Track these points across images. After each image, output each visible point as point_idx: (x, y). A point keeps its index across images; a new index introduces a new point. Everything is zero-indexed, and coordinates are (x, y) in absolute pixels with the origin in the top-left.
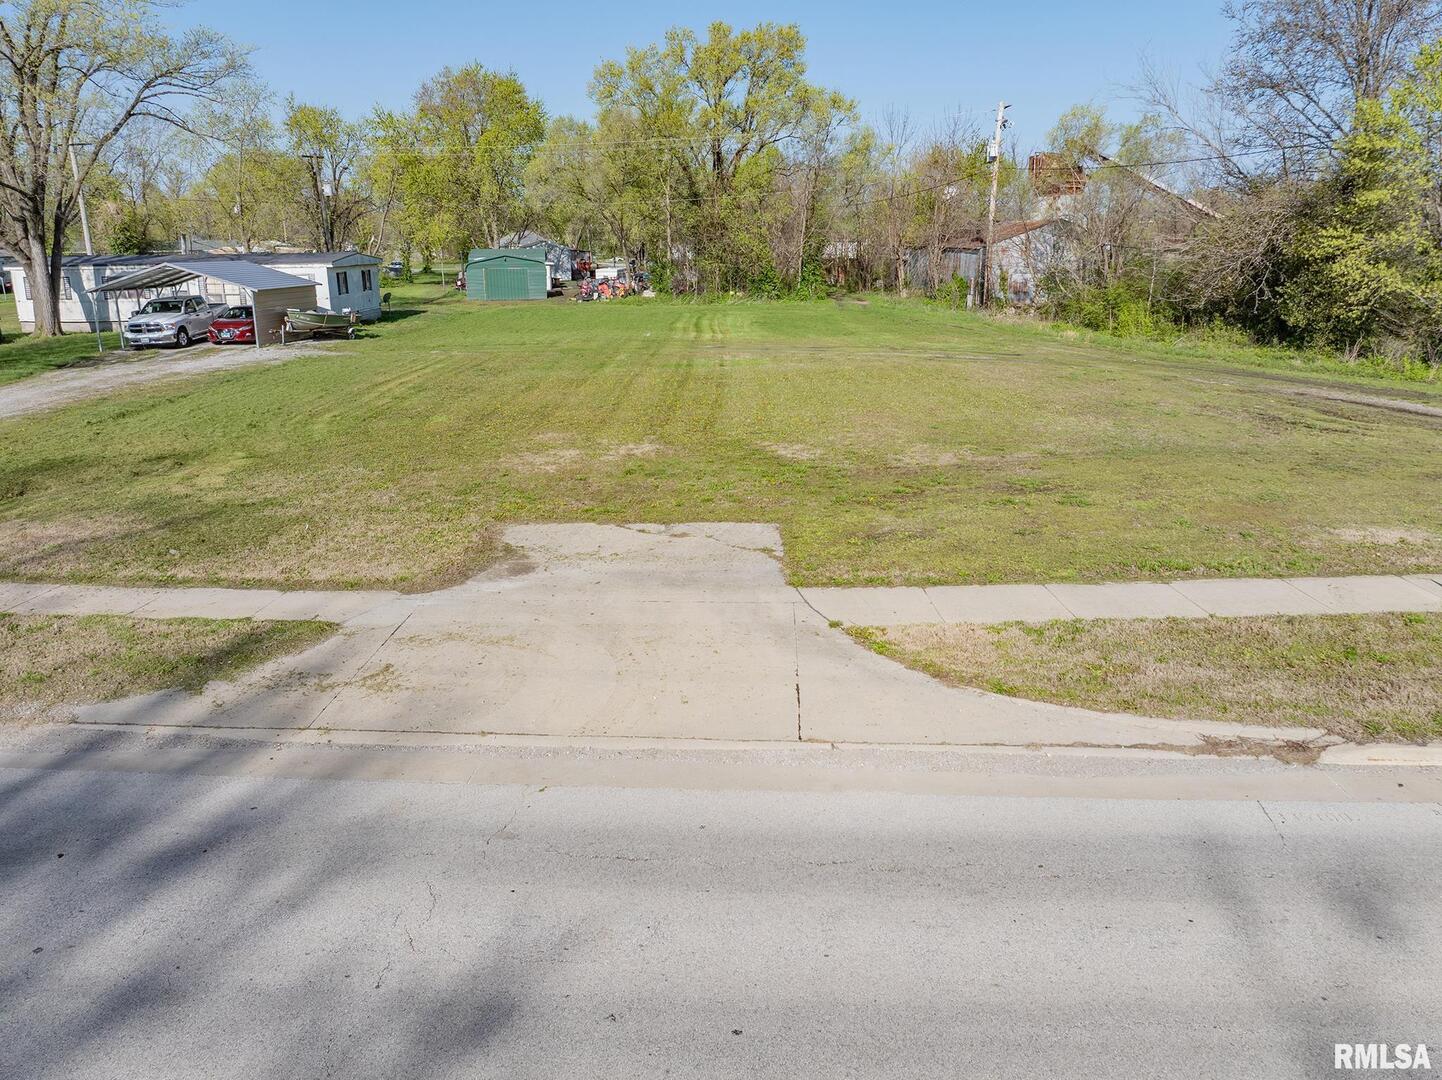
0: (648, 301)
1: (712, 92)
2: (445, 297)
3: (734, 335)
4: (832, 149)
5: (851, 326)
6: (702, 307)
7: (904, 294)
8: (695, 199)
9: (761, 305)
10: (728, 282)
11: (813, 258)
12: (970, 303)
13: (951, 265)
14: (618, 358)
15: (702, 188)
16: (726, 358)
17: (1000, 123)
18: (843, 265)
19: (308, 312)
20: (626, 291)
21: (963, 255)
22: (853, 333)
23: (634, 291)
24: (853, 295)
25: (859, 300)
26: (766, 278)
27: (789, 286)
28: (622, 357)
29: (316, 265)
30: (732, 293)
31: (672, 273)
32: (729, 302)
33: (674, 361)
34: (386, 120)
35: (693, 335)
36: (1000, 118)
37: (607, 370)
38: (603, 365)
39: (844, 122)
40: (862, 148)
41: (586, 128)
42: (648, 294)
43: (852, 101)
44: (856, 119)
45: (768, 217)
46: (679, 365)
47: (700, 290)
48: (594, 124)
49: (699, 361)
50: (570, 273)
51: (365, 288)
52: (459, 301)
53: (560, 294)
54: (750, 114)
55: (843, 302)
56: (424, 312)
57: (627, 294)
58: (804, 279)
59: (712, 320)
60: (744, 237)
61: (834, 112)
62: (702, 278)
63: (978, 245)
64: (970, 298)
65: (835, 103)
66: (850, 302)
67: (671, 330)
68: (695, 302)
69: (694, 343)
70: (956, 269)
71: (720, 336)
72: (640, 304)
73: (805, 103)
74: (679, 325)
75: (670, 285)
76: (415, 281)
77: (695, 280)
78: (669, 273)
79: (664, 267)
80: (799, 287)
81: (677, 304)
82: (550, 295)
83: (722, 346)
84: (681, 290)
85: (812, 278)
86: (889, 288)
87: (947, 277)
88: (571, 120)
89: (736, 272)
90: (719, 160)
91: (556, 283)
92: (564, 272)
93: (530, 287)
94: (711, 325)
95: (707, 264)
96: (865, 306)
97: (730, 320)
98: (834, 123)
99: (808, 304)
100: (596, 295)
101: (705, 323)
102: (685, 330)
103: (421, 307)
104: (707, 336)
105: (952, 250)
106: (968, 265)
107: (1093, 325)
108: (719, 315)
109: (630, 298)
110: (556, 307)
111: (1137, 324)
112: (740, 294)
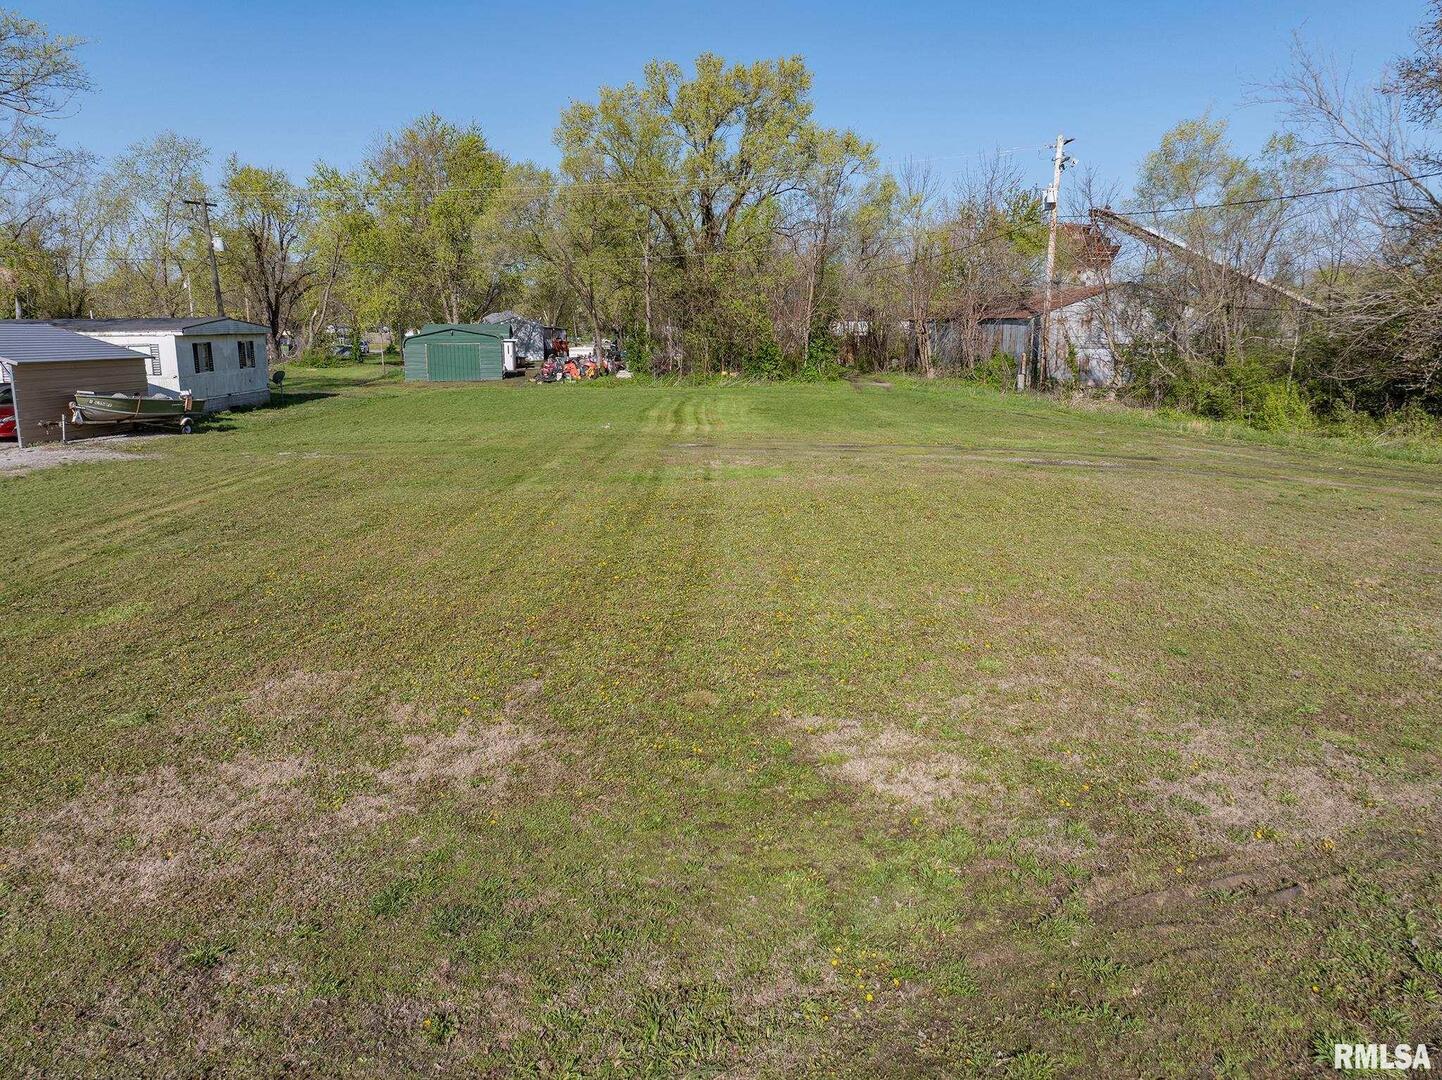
0: (622, 382)
1: (700, 134)
2: (383, 377)
3: (726, 427)
4: (843, 203)
5: (884, 414)
6: (688, 389)
7: (931, 374)
8: (681, 262)
9: (762, 389)
10: (720, 361)
11: (820, 333)
12: (1021, 385)
13: (991, 339)
14: (548, 465)
15: (688, 247)
16: (715, 464)
17: (1058, 163)
18: (852, 343)
19: (116, 396)
20: (596, 371)
21: (1007, 327)
22: (890, 424)
23: (607, 371)
24: (866, 375)
25: (876, 381)
26: (766, 355)
27: (793, 366)
28: (554, 464)
29: (159, 333)
30: (724, 373)
31: (652, 349)
32: (722, 384)
33: (632, 473)
34: (330, 179)
35: (670, 426)
36: (1059, 155)
37: (520, 488)
38: (518, 478)
39: (860, 170)
40: (884, 197)
41: (548, 177)
42: (624, 374)
43: (869, 145)
44: (874, 164)
45: (768, 282)
46: (639, 479)
47: (686, 369)
48: (556, 170)
49: (673, 471)
50: (542, 353)
51: (243, 365)
52: (396, 383)
53: (522, 374)
54: (745, 164)
55: (859, 384)
56: (335, 395)
57: (598, 374)
58: (811, 356)
59: (697, 406)
60: (738, 304)
61: (847, 157)
62: (689, 355)
63: (1025, 314)
64: (1021, 378)
65: (848, 145)
66: (866, 382)
67: (641, 419)
68: (678, 385)
69: (668, 442)
70: (997, 343)
71: (707, 428)
72: (612, 385)
73: (809, 149)
74: (654, 413)
75: (649, 365)
76: (366, 361)
77: (679, 358)
78: (647, 350)
79: (642, 343)
80: (805, 365)
81: (658, 386)
82: (508, 375)
83: (709, 444)
84: (662, 369)
85: (821, 355)
86: (911, 367)
87: (986, 353)
88: (530, 167)
89: (730, 349)
90: (708, 215)
91: (520, 363)
92: (536, 351)
93: (482, 366)
94: (695, 413)
95: (692, 337)
96: (888, 389)
97: (721, 406)
98: (847, 170)
99: (817, 385)
100: (559, 376)
101: (688, 409)
102: (660, 419)
103: (335, 390)
104: (690, 428)
105: (992, 320)
106: (1015, 339)
107: (1214, 411)
108: (708, 400)
109: (601, 379)
110: (506, 389)
111: (1291, 413)
112: (734, 375)
